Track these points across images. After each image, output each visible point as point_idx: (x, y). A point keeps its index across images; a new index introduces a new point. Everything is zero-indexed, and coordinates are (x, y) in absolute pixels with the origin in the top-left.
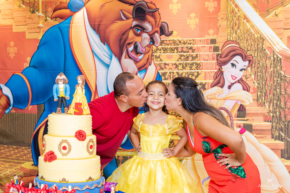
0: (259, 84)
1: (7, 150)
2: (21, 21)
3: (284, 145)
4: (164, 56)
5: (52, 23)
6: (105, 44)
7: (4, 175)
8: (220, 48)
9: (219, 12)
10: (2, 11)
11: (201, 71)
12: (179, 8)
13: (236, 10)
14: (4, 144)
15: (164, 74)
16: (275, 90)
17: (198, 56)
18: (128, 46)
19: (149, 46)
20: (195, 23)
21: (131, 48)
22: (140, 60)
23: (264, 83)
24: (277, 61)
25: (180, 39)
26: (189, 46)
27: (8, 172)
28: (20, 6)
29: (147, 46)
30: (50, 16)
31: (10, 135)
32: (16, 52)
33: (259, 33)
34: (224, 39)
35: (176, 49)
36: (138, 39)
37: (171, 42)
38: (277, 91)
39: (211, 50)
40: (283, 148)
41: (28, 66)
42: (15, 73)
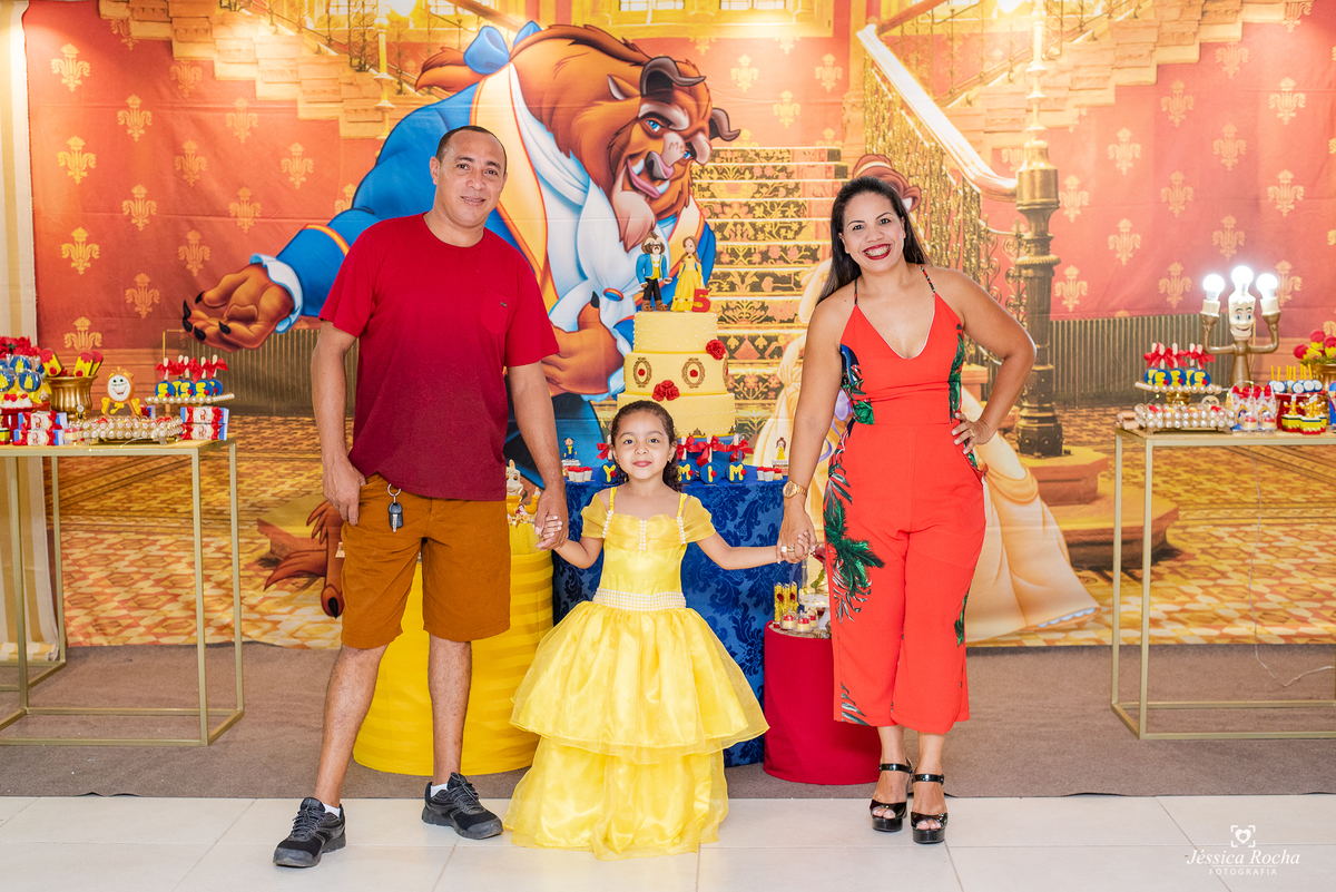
0: (934, 247)
1: (282, 428)
2: (325, 91)
3: (986, 373)
4: (719, 186)
5: (417, 99)
6: (568, 156)
7: (273, 495)
8: (850, 170)
9: (846, 92)
10: (262, 63)
11: (807, 219)
12: (755, 78)
13: (884, 87)
14: (271, 414)
15: (721, 227)
16: (968, 259)
17: (801, 186)
18: (629, 162)
19: (683, 162)
20: (792, 114)
21: (638, 167)
22: (662, 195)
23: (944, 244)
24: (971, 199)
25: (758, 149)
26: (780, 164)
27: (286, 487)
28: (319, 51)
29: (678, 162)
30: (414, 82)
31: (293, 387)
32: (311, 172)
33: (933, 139)
34: (857, 151)
35: (747, 172)
36: (654, 147)
37: (736, 154)
38: (970, 261)
39: (829, 174)
40: (985, 379)
41: (349, 207)
42: (309, 227)
